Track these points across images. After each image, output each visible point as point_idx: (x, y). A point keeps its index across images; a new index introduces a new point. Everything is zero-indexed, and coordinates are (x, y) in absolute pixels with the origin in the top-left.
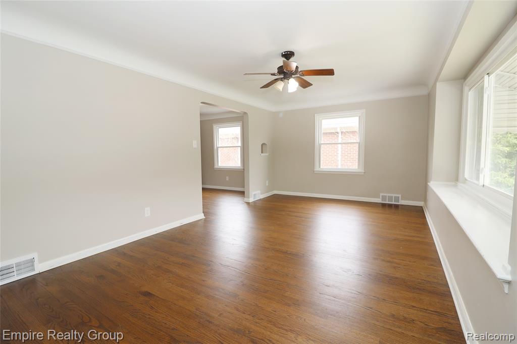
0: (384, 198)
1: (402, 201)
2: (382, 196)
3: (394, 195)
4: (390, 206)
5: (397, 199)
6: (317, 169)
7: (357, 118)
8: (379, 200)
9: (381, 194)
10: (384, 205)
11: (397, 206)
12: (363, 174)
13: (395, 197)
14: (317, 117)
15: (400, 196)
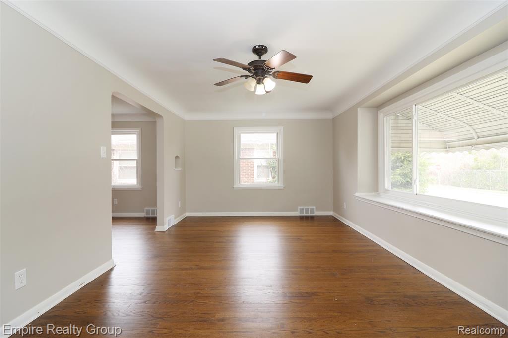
0: (302, 210)
1: (317, 212)
2: (300, 209)
3: (310, 207)
4: (307, 218)
5: (312, 211)
6: (236, 185)
7: (275, 135)
8: (297, 213)
9: (299, 207)
10: (301, 218)
11: (312, 217)
12: (282, 188)
13: (311, 209)
14: (236, 130)
15: (314, 207)
